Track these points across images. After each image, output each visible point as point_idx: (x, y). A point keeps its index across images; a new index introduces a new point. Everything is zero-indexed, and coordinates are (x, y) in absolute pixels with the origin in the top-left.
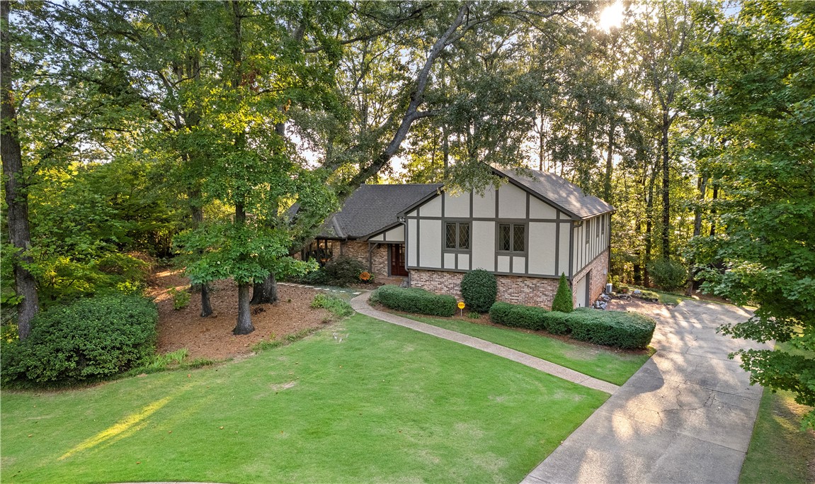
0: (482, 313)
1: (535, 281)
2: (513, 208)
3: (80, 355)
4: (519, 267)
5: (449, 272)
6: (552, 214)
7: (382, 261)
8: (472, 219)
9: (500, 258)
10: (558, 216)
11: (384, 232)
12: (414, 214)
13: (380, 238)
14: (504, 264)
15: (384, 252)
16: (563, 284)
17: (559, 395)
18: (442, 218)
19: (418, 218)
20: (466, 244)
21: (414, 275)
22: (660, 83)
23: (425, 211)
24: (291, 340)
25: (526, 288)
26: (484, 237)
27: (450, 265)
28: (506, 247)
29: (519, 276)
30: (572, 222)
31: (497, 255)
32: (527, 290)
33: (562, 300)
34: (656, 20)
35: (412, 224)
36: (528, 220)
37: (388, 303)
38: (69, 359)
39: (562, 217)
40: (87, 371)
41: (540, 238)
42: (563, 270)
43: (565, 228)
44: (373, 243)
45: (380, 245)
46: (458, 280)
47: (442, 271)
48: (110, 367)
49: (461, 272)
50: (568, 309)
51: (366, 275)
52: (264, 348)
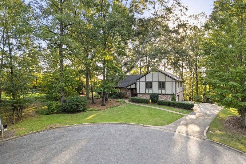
0: (155, 103)
1: (167, 95)
2: (162, 79)
3: (77, 106)
4: (163, 92)
5: (147, 94)
6: (171, 80)
7: (129, 93)
8: (152, 81)
9: (159, 90)
10: (172, 80)
11: (130, 85)
12: (139, 80)
13: (129, 87)
14: (160, 92)
15: (130, 91)
16: (173, 95)
17: (175, 115)
18: (145, 81)
19: (140, 81)
20: (151, 87)
21: (139, 95)
22: (195, 50)
23: (141, 80)
24: (115, 107)
25: (165, 97)
26: (155, 85)
27: (147, 92)
28: (160, 88)
29: (163, 94)
30: (175, 81)
31: (158, 89)
32: (165, 98)
33: (174, 99)
34: (193, 34)
35: (138, 83)
36: (165, 81)
37: (133, 101)
38: (75, 106)
39: (173, 80)
40: (78, 109)
41: (168, 85)
42: (174, 92)
43: (174, 83)
44: (127, 89)
45: (129, 89)
46: (149, 96)
47: (145, 94)
48: (82, 109)
49: (150, 94)
50: (175, 101)
51: (126, 96)
52: (111, 108)
